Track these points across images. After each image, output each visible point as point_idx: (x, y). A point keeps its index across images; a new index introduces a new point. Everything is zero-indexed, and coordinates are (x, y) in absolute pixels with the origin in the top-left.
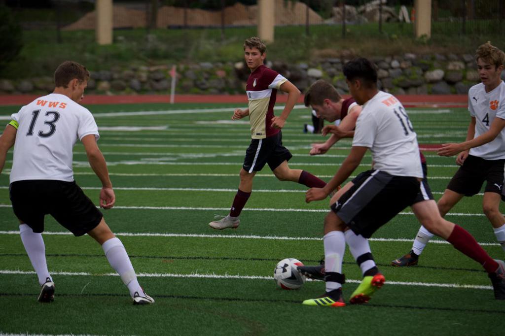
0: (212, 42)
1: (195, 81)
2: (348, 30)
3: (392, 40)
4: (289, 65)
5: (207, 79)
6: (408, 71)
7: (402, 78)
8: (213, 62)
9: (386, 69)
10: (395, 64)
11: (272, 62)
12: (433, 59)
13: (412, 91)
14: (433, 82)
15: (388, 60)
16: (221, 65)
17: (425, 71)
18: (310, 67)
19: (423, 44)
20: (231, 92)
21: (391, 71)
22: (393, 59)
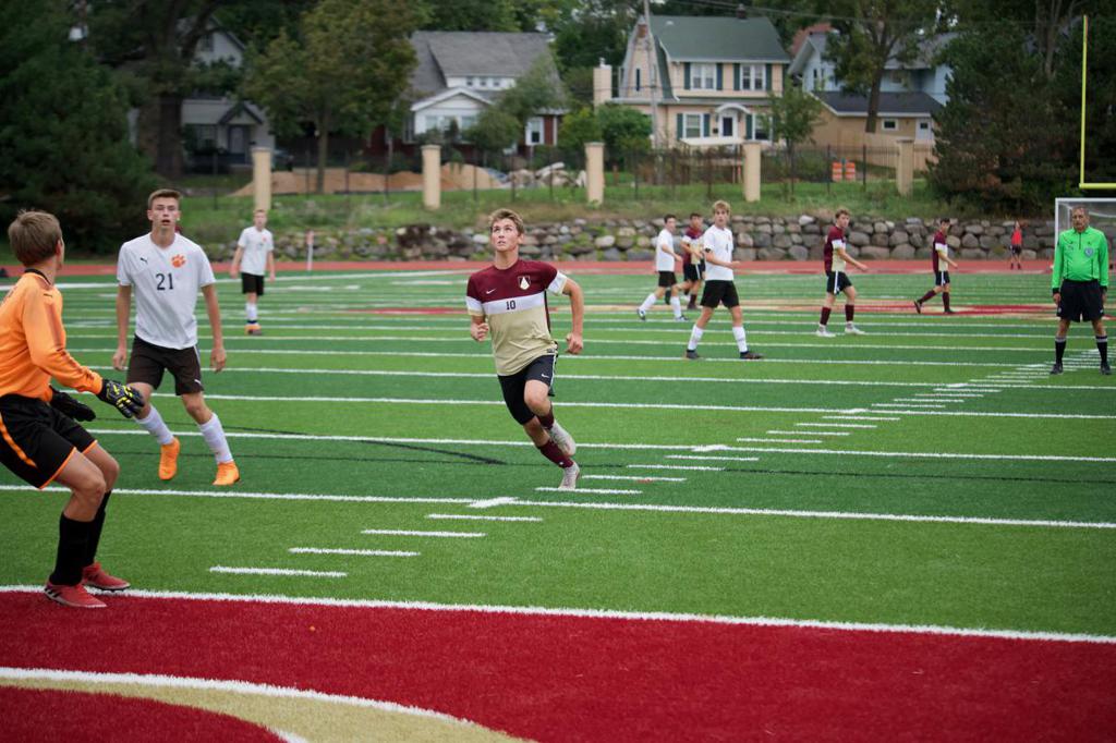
0: (374, 207)
1: (354, 247)
2: (518, 195)
3: (562, 205)
4: (454, 230)
5: (367, 246)
6: (578, 237)
7: (572, 244)
8: (374, 229)
9: (555, 235)
10: (564, 229)
11: (437, 227)
12: (604, 225)
13: (582, 257)
14: (604, 249)
15: (557, 225)
16: (381, 231)
17: (595, 237)
18: (476, 233)
19: (594, 209)
20: (393, 258)
21: (561, 238)
22: (562, 225)
